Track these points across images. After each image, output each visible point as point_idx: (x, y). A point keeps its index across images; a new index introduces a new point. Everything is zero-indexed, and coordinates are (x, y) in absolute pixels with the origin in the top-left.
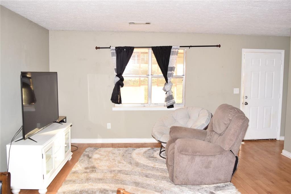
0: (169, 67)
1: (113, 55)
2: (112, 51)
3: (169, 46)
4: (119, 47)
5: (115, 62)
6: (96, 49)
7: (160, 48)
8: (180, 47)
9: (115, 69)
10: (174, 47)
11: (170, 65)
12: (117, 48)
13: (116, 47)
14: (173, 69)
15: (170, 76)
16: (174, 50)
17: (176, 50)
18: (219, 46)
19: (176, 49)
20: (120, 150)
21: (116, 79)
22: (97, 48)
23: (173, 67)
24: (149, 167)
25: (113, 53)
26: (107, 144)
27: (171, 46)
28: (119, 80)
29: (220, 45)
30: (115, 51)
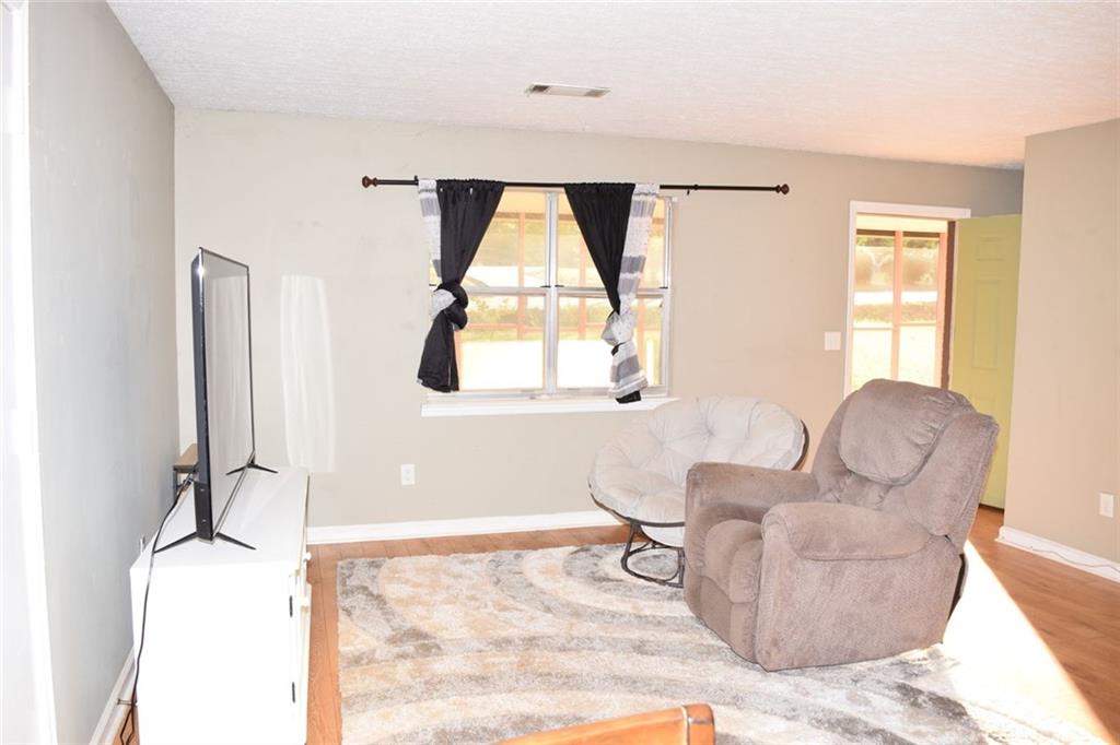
0: (626, 258)
1: (426, 211)
2: (425, 195)
3: (626, 184)
4: (449, 181)
5: (438, 236)
6: (364, 184)
7: (594, 191)
8: (662, 187)
9: (435, 262)
10: (642, 188)
11: (629, 251)
12: (445, 186)
13: (439, 182)
14: (637, 264)
15: (630, 290)
16: (642, 198)
17: (650, 199)
18: (784, 189)
19: (646, 195)
20: (471, 562)
21: (442, 299)
22: (367, 182)
23: (640, 257)
24: (621, 615)
25: (426, 204)
26: (405, 542)
27: (633, 182)
28: (450, 303)
29: (785, 186)
30: (435, 195)
